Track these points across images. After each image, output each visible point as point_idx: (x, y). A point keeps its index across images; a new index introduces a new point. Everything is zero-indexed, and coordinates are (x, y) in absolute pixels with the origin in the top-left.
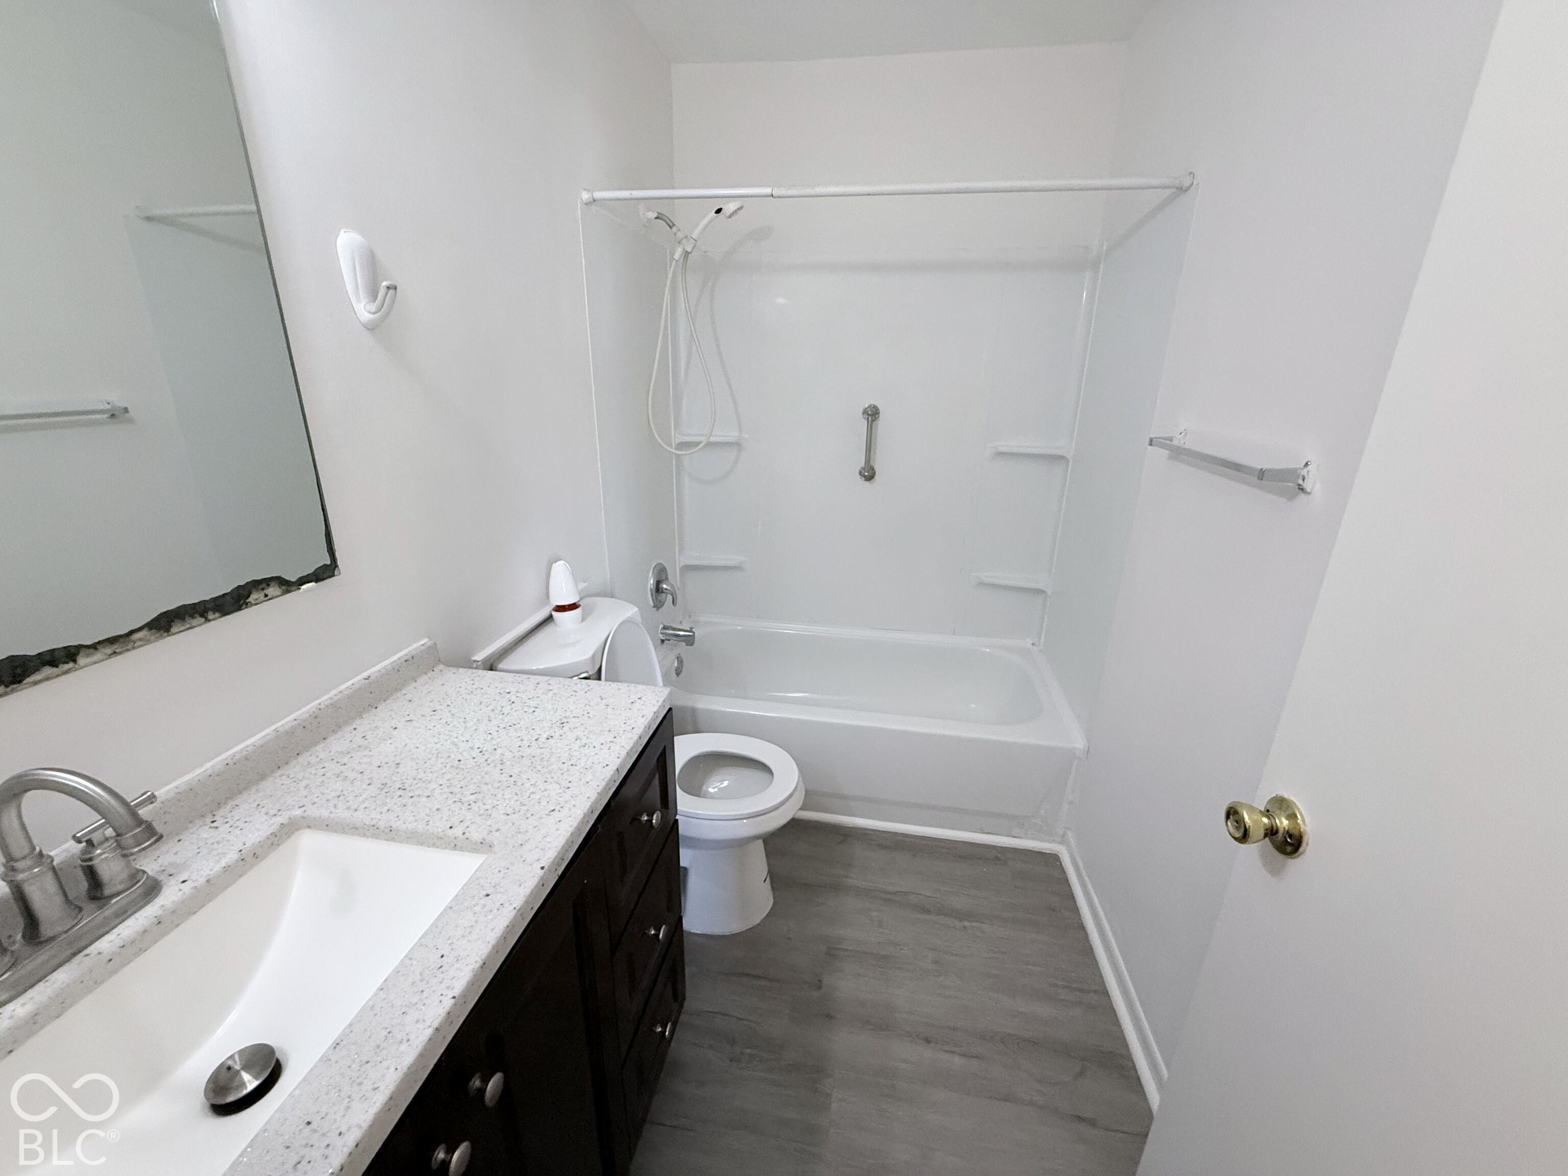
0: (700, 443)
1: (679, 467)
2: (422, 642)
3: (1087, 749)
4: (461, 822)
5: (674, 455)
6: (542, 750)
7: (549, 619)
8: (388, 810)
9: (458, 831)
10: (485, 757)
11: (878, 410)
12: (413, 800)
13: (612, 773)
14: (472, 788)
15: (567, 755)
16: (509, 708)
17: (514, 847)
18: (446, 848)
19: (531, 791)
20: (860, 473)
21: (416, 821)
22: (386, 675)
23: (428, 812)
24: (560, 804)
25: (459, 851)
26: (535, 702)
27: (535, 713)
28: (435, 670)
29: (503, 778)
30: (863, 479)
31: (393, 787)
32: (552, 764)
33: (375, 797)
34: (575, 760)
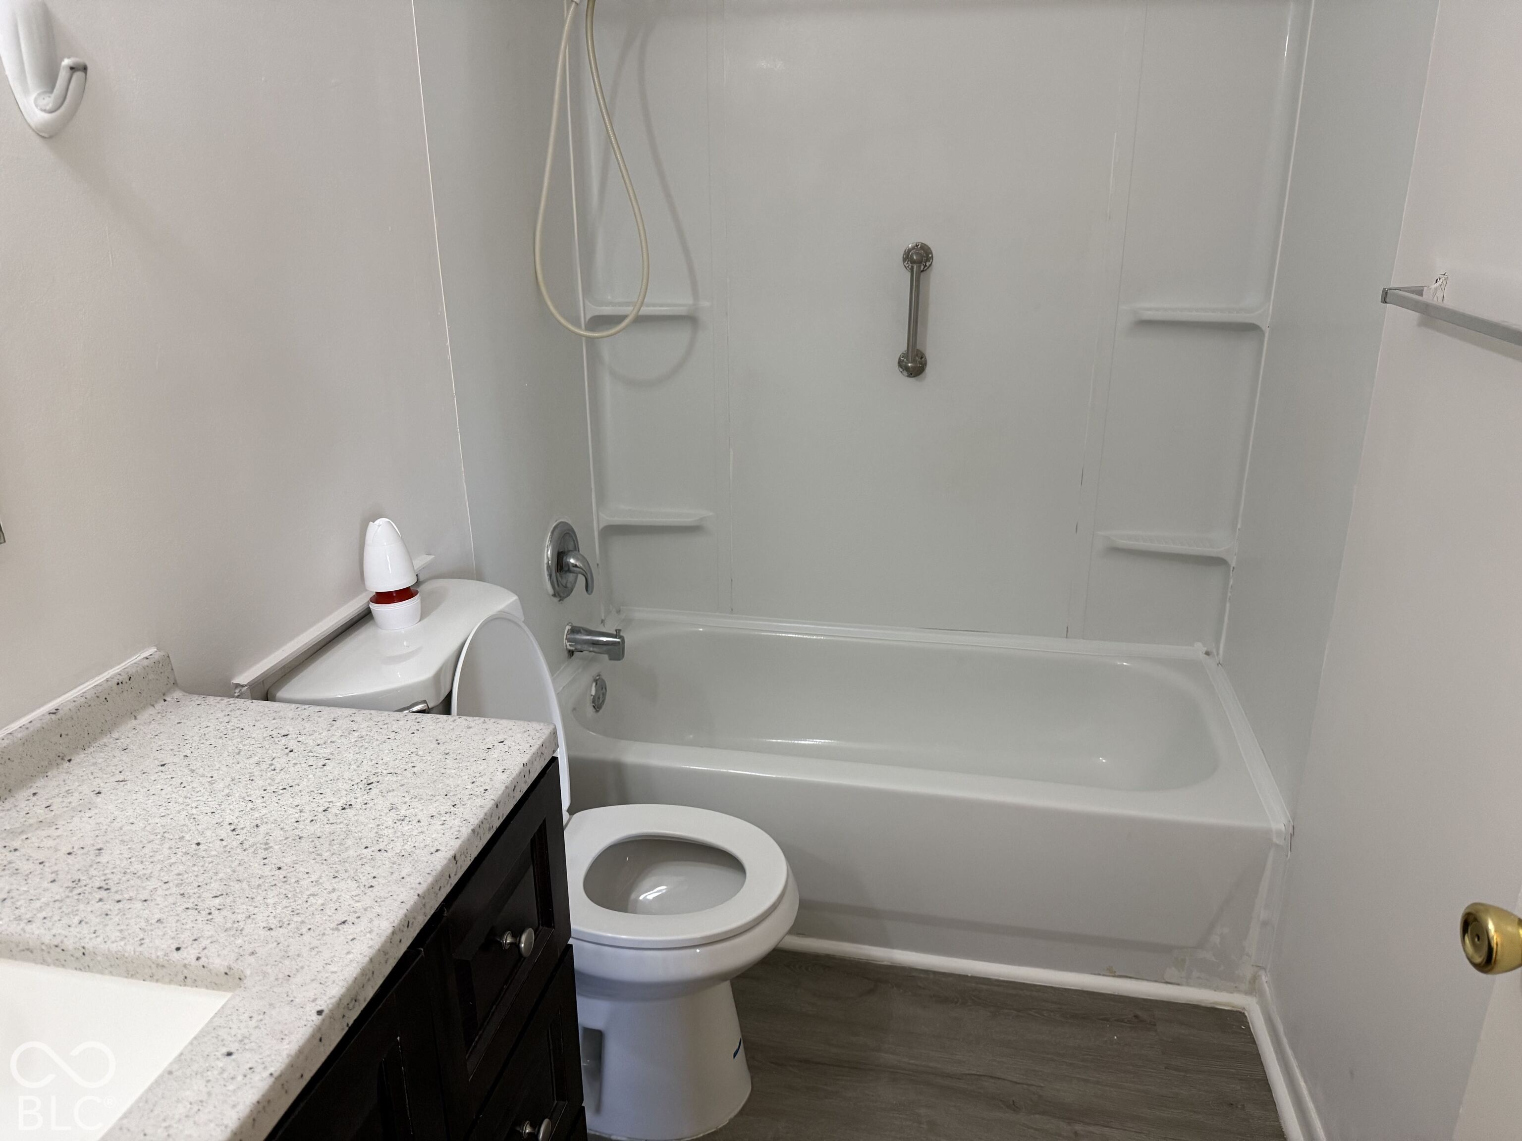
0: (624, 317)
1: (595, 357)
2: (146, 654)
3: (1291, 831)
4: (195, 940)
5: (584, 339)
6: (333, 827)
7: (365, 617)
8: (80, 922)
9: (189, 955)
10: (241, 838)
11: (931, 253)
12: (120, 905)
13: (445, 862)
14: (216, 887)
15: (372, 834)
16: (284, 760)
17: (277, 979)
18: (171, 982)
19: (308, 893)
20: (900, 363)
21: (124, 938)
22: (85, 706)
23: (143, 924)
24: (355, 912)
25: (192, 986)
26: (328, 751)
27: (325, 768)
28: (168, 699)
29: (267, 871)
30: (905, 373)
31: (90, 886)
32: (347, 849)
33: (61, 901)
34: (385, 843)
